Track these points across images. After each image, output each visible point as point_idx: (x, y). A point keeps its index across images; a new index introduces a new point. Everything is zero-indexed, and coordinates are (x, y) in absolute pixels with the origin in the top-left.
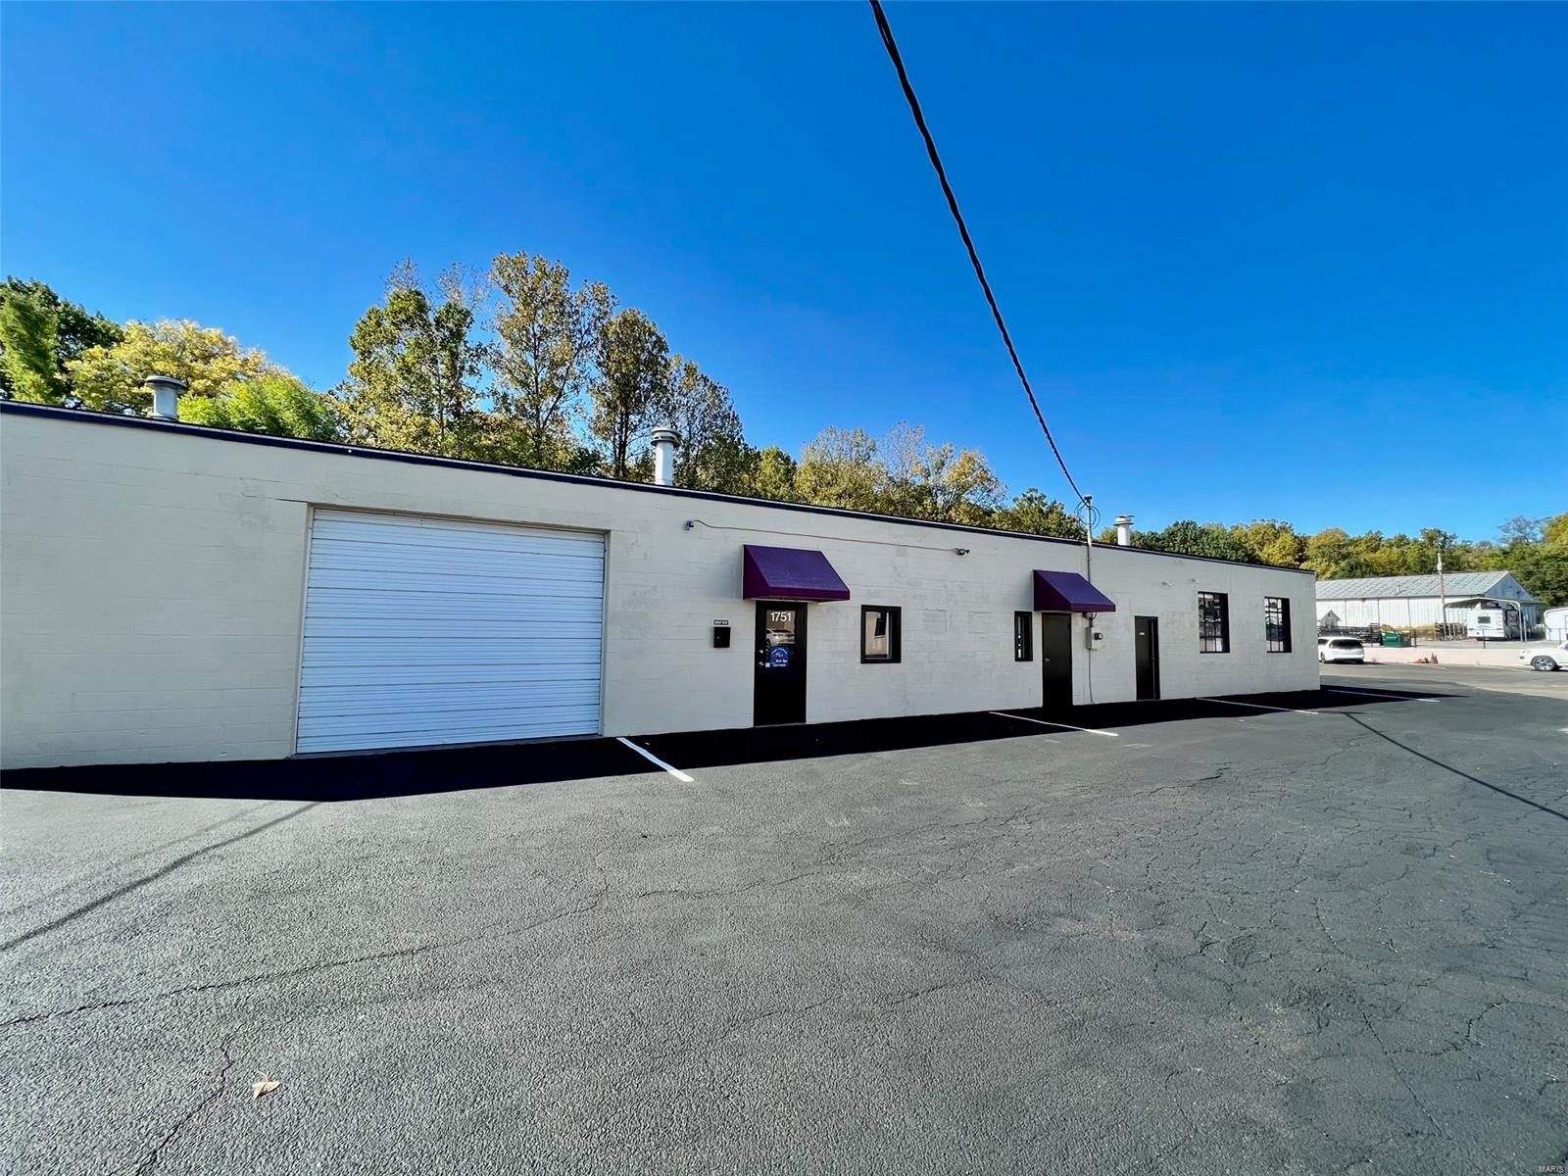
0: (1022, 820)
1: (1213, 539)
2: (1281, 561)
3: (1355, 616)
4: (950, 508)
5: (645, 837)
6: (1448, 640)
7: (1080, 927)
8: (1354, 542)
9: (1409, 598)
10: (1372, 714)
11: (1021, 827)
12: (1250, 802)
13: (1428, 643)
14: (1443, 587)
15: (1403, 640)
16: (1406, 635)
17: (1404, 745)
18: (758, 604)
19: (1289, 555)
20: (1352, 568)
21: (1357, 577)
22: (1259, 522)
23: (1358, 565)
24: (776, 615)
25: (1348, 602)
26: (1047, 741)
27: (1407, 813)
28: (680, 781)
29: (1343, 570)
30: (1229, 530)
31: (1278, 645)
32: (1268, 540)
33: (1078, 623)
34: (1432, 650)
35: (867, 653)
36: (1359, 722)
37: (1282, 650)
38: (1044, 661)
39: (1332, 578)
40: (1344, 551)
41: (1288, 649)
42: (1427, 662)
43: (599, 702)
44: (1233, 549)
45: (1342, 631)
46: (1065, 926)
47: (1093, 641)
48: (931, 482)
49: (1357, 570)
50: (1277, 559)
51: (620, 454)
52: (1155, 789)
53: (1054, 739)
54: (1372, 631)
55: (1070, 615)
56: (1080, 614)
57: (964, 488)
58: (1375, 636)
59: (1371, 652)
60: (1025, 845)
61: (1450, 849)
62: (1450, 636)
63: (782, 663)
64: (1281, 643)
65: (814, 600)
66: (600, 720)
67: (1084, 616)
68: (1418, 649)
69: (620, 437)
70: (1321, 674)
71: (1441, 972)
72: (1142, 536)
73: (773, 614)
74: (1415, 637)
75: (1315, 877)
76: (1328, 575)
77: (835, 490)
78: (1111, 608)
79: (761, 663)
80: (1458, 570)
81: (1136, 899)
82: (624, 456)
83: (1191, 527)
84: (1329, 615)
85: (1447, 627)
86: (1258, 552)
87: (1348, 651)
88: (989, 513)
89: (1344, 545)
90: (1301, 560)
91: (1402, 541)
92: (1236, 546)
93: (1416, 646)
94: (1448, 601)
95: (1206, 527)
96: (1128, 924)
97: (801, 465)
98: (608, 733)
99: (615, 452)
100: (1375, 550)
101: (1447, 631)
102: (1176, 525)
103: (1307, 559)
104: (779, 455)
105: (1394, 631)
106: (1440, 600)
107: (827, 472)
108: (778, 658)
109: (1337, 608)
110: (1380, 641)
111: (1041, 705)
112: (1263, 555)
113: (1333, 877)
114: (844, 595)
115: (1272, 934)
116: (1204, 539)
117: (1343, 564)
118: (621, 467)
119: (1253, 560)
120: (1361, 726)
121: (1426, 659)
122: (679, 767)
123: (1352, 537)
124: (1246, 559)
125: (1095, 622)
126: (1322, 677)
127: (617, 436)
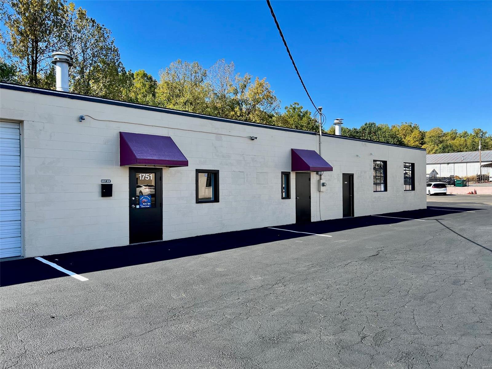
0: (280, 285)
1: (383, 133)
2: (413, 144)
3: (444, 172)
4: (249, 113)
5: (54, 317)
6: (482, 183)
7: (305, 337)
8: (445, 135)
9: (467, 162)
10: (447, 220)
11: (280, 288)
12: (390, 266)
13: (473, 184)
14: (481, 157)
15: (463, 183)
16: (465, 181)
17: (459, 233)
18: (131, 169)
19: (417, 141)
20: (444, 148)
21: (446, 152)
22: (404, 124)
23: (447, 146)
24: (142, 176)
25: (442, 165)
26: (297, 241)
27: (456, 265)
28: (79, 281)
29: (440, 149)
30: (390, 128)
31: (409, 187)
32: (408, 133)
33: (314, 177)
34: (474, 188)
35: (199, 197)
36: (441, 223)
37: (411, 189)
38: (296, 198)
39: (435, 153)
40: (441, 139)
41: (413, 189)
42: (473, 194)
43: (21, 234)
44: (392, 138)
45: (439, 179)
46: (298, 337)
47: (322, 187)
48: (239, 97)
49: (446, 149)
50: (412, 143)
51: (32, 69)
52: (347, 263)
53: (301, 240)
54: (451, 179)
55: (310, 174)
56: (315, 172)
57: (258, 101)
58: (452, 181)
59: (450, 189)
60: (281, 298)
61: (471, 280)
62: (482, 181)
63: (147, 205)
64: (411, 186)
65: (166, 166)
66: (22, 247)
67: (317, 174)
68: (469, 187)
69: (32, 57)
70: (427, 201)
71: (460, 336)
72: (350, 130)
73: (140, 175)
74: (468, 182)
75: (415, 299)
76: (434, 151)
77: (182, 100)
78: (330, 169)
79: (133, 206)
80: (487, 149)
81: (333, 320)
82: (36, 71)
83: (373, 126)
84: (433, 171)
85: (481, 176)
86: (403, 139)
87: (440, 189)
88: (271, 117)
89: (441, 136)
90: (422, 144)
91: (465, 135)
92: (393, 137)
93: (468, 186)
94: (483, 164)
95: (380, 126)
96: (329, 333)
97: (160, 83)
98: (28, 254)
99: (29, 67)
100: (454, 139)
101: (481, 178)
102: (366, 125)
103: (425, 143)
104: (145, 75)
105: (460, 179)
106: (479, 163)
107: (176, 88)
108: (145, 202)
109: (437, 168)
110: (454, 184)
111: (294, 222)
112: (405, 141)
113: (422, 298)
114: (185, 163)
115: (393, 329)
116: (379, 132)
117: (440, 146)
118: (33, 78)
119: (401, 144)
120: (442, 225)
121: (472, 192)
122: (78, 273)
123: (444, 132)
124: (398, 143)
125: (322, 177)
126: (428, 203)
127: (30, 57)
